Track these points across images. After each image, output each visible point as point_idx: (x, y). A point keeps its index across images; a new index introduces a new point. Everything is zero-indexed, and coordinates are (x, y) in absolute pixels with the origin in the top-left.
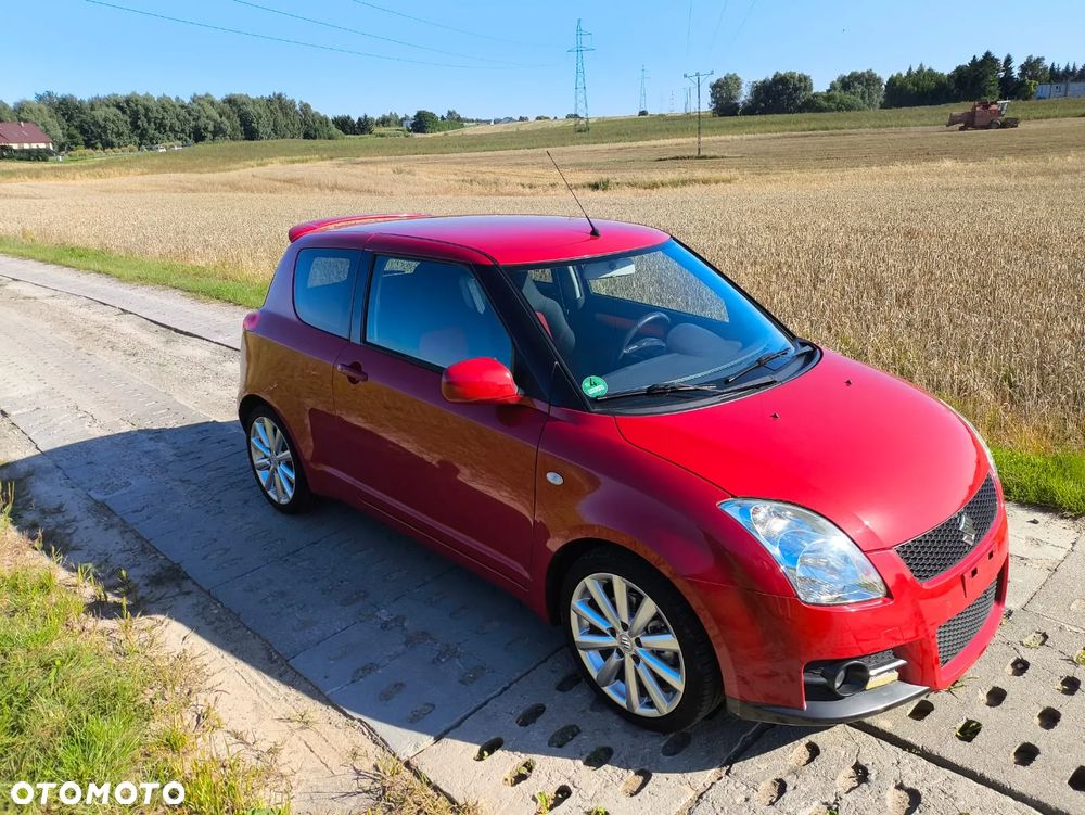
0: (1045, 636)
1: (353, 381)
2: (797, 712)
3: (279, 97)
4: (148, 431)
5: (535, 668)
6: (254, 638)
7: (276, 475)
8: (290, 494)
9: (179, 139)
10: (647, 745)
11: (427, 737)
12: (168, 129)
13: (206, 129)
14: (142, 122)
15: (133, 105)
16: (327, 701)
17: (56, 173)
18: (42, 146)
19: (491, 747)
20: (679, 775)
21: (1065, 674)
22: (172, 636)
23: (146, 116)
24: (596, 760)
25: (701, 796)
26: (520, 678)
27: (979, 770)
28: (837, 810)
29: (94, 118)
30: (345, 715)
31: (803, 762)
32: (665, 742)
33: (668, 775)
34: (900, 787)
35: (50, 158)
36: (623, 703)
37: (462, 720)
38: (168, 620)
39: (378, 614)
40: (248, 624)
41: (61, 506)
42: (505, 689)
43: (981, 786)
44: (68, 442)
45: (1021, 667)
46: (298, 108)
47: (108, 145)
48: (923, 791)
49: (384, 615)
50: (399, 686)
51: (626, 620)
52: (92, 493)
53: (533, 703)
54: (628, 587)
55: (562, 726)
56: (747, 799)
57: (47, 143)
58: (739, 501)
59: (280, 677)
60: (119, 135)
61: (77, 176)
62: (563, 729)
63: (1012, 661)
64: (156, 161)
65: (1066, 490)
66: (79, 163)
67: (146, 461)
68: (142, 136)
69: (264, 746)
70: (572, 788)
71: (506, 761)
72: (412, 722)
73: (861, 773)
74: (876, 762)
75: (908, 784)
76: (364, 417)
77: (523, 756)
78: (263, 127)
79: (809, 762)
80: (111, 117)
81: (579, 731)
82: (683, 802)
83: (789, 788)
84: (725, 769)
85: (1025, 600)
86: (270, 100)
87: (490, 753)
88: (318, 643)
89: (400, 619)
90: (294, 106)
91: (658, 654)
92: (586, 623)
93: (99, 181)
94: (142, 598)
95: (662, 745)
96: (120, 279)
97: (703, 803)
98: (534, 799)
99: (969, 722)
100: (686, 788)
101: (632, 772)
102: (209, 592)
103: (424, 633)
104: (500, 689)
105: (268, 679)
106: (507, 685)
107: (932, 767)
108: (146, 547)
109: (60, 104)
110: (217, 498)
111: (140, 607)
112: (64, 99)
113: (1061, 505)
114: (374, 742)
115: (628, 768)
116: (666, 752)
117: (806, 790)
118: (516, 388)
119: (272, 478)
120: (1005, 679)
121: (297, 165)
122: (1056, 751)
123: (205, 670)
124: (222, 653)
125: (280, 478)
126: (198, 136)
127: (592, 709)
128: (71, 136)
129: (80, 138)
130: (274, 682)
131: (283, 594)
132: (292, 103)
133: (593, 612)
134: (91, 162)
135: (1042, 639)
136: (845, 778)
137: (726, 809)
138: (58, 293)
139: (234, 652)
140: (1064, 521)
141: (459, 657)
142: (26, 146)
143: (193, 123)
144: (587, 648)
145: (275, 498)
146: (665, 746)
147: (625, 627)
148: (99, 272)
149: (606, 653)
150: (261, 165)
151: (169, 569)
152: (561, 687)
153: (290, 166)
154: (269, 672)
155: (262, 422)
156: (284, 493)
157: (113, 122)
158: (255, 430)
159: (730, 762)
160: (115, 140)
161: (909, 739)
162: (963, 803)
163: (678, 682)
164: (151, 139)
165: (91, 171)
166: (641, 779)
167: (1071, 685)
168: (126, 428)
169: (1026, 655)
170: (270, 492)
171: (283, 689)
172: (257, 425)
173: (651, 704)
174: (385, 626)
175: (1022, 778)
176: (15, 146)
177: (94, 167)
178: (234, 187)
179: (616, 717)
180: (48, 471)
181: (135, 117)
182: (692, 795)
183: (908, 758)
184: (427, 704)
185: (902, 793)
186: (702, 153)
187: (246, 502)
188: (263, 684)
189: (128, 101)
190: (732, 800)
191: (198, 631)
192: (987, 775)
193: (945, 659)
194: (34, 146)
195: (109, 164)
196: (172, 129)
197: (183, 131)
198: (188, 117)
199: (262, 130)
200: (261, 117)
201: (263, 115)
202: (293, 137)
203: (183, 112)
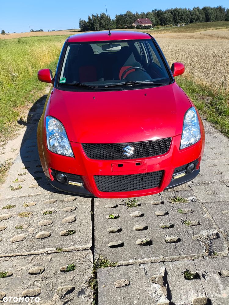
3: (220, 7)
9: (186, 22)
12: (183, 19)
13: (194, 19)
14: (177, 17)
15: (175, 11)
18: (150, 25)
23: (178, 15)
29: (164, 16)
35: (150, 28)
46: (226, 10)
47: (166, 24)
57: (151, 24)
60: (170, 21)
61: (154, 33)
64: (176, 29)
66: (157, 30)
68: (175, 22)
78: (212, 17)
80: (168, 15)
86: (217, 8)
90: (225, 10)
109: (158, 12)
112: (159, 11)
121: (217, 30)
126: (191, 21)
128: (158, 22)
129: (160, 22)
132: (224, 9)
134: (160, 29)
142: (146, 25)
143: (191, 17)
150: (205, 30)
153: (215, 30)
157: (169, 17)
160: (168, 23)
164: (178, 22)
165: (158, 32)
176: (144, 25)
181: (175, 16)
189: (174, 10)
194: (148, 25)
195: (163, 30)
196: (184, 20)
197: (187, 20)
198: (190, 15)
199: (212, 18)
200: (212, 14)
201: (213, 13)
202: (221, 21)
203: (189, 13)
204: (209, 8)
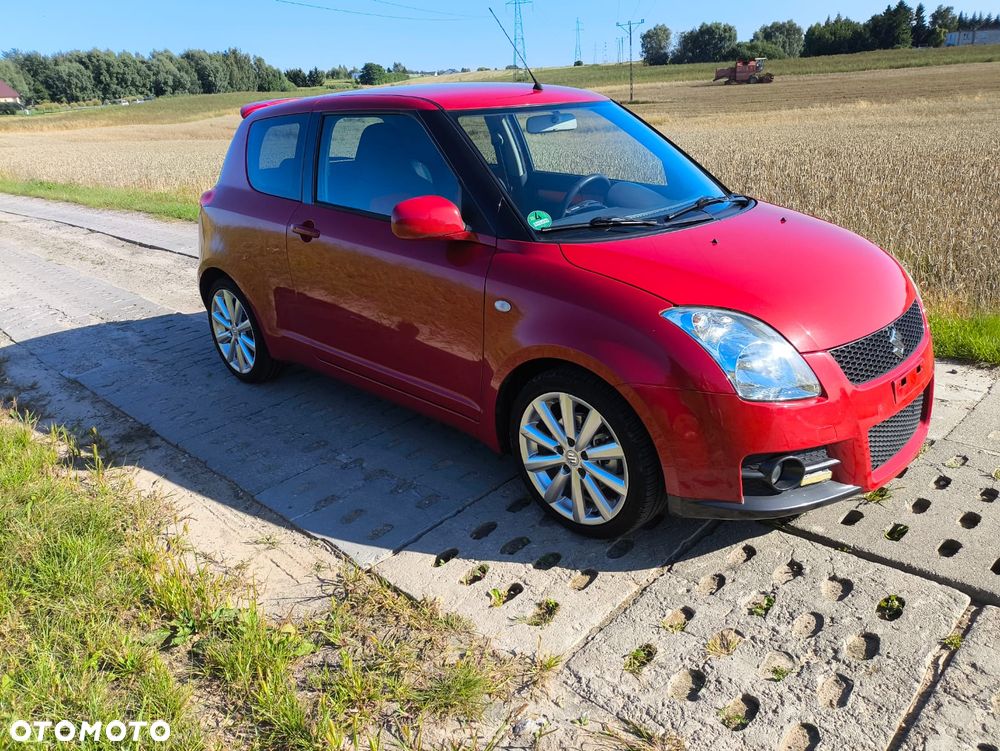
0: (965, 459)
1: (306, 238)
2: (735, 506)
3: (234, 52)
4: (115, 323)
5: (487, 494)
6: (220, 480)
7: (237, 347)
8: (252, 363)
9: (141, 93)
10: (593, 550)
11: (387, 551)
12: (129, 83)
13: (166, 83)
14: (105, 77)
15: (94, 60)
16: (292, 527)
17: (24, 125)
18: (10, 100)
19: (447, 557)
20: (624, 574)
21: (984, 487)
22: (142, 481)
23: (108, 71)
24: (543, 564)
25: (645, 589)
26: (473, 503)
27: (906, 562)
28: (774, 597)
30: (309, 536)
31: (741, 561)
32: (609, 548)
33: (613, 573)
34: (833, 578)
35: (18, 112)
36: (569, 516)
37: (420, 536)
38: (137, 469)
39: (337, 458)
40: (214, 469)
41: (35, 384)
42: (459, 512)
43: (908, 574)
44: (40, 334)
45: (943, 483)
46: (252, 62)
47: (76, 99)
48: (855, 581)
49: (343, 458)
50: (360, 512)
51: (572, 437)
52: (65, 373)
53: (486, 522)
54: (574, 402)
55: (513, 538)
56: (688, 591)
57: (14, 97)
58: (681, 309)
59: (247, 510)
60: (83, 89)
61: (45, 128)
62: (513, 541)
63: (935, 479)
64: (120, 114)
65: (983, 344)
66: (46, 116)
67: (115, 346)
68: (106, 90)
69: (232, 564)
70: (523, 585)
71: (461, 567)
72: (373, 539)
73: (796, 569)
74: (811, 559)
75: (840, 575)
76: (326, 289)
77: (477, 562)
78: (221, 81)
79: (745, 561)
80: (75, 72)
81: (529, 542)
82: (628, 595)
83: (728, 581)
84: (666, 568)
85: (947, 433)
86: (225, 56)
87: (447, 560)
88: (282, 482)
89: (358, 462)
90: (249, 60)
91: (603, 463)
92: (534, 446)
93: (66, 132)
94: (113, 453)
95: (607, 550)
96: (87, 205)
97: (647, 595)
98: (488, 595)
99: (897, 526)
100: (631, 583)
101: (579, 573)
102: (177, 446)
103: (381, 471)
104: (454, 512)
105: (235, 511)
106: (461, 508)
107: (862, 562)
108: (116, 413)
109: (25, 60)
110: (183, 373)
111: (112, 459)
112: (29, 56)
113: (977, 358)
114: (337, 557)
115: (575, 569)
116: (611, 555)
117: (745, 582)
118: (463, 226)
119: (234, 350)
120: (929, 492)
122: (978, 545)
123: (174, 506)
124: (191, 493)
125: (240, 349)
126: (159, 91)
127: (540, 524)
128: (37, 91)
129: (46, 93)
130: (241, 514)
131: (247, 445)
132: (247, 58)
133: (541, 434)
134: (57, 115)
135: (962, 461)
136: (780, 573)
137: (669, 598)
138: (28, 218)
139: (200, 492)
140: (979, 371)
141: (414, 488)
143: (153, 78)
144: (536, 470)
145: (238, 369)
146: (610, 552)
147: (571, 443)
148: (67, 201)
149: (552, 471)
150: (220, 115)
151: (140, 429)
152: (512, 509)
154: (235, 507)
155: (222, 295)
156: (245, 363)
158: (216, 304)
159: (671, 562)
160: (79, 94)
161: (840, 540)
162: (892, 588)
163: (621, 488)
164: (114, 94)
165: (58, 123)
166: (588, 578)
167: (990, 495)
168: (95, 321)
169: (948, 473)
170: (231, 364)
171: (249, 519)
172: (216, 298)
173: (597, 514)
174: (345, 467)
175: (946, 566)
177: (60, 119)
178: (194, 135)
179: (563, 530)
180: (22, 358)
181: (97, 73)
182: (636, 588)
183: (838, 555)
184: (386, 525)
185: (835, 584)
186: (634, 99)
187: (210, 375)
188: (229, 516)
189: (89, 57)
190: (673, 592)
191: (167, 477)
192: (914, 565)
193: (875, 464)
195: (75, 117)
196: (133, 84)
197: (144, 85)
198: (148, 72)
199: (218, 84)
200: (217, 72)
201: (221, 69)
202: (248, 90)
203: (144, 67)
204: (203, 54)
